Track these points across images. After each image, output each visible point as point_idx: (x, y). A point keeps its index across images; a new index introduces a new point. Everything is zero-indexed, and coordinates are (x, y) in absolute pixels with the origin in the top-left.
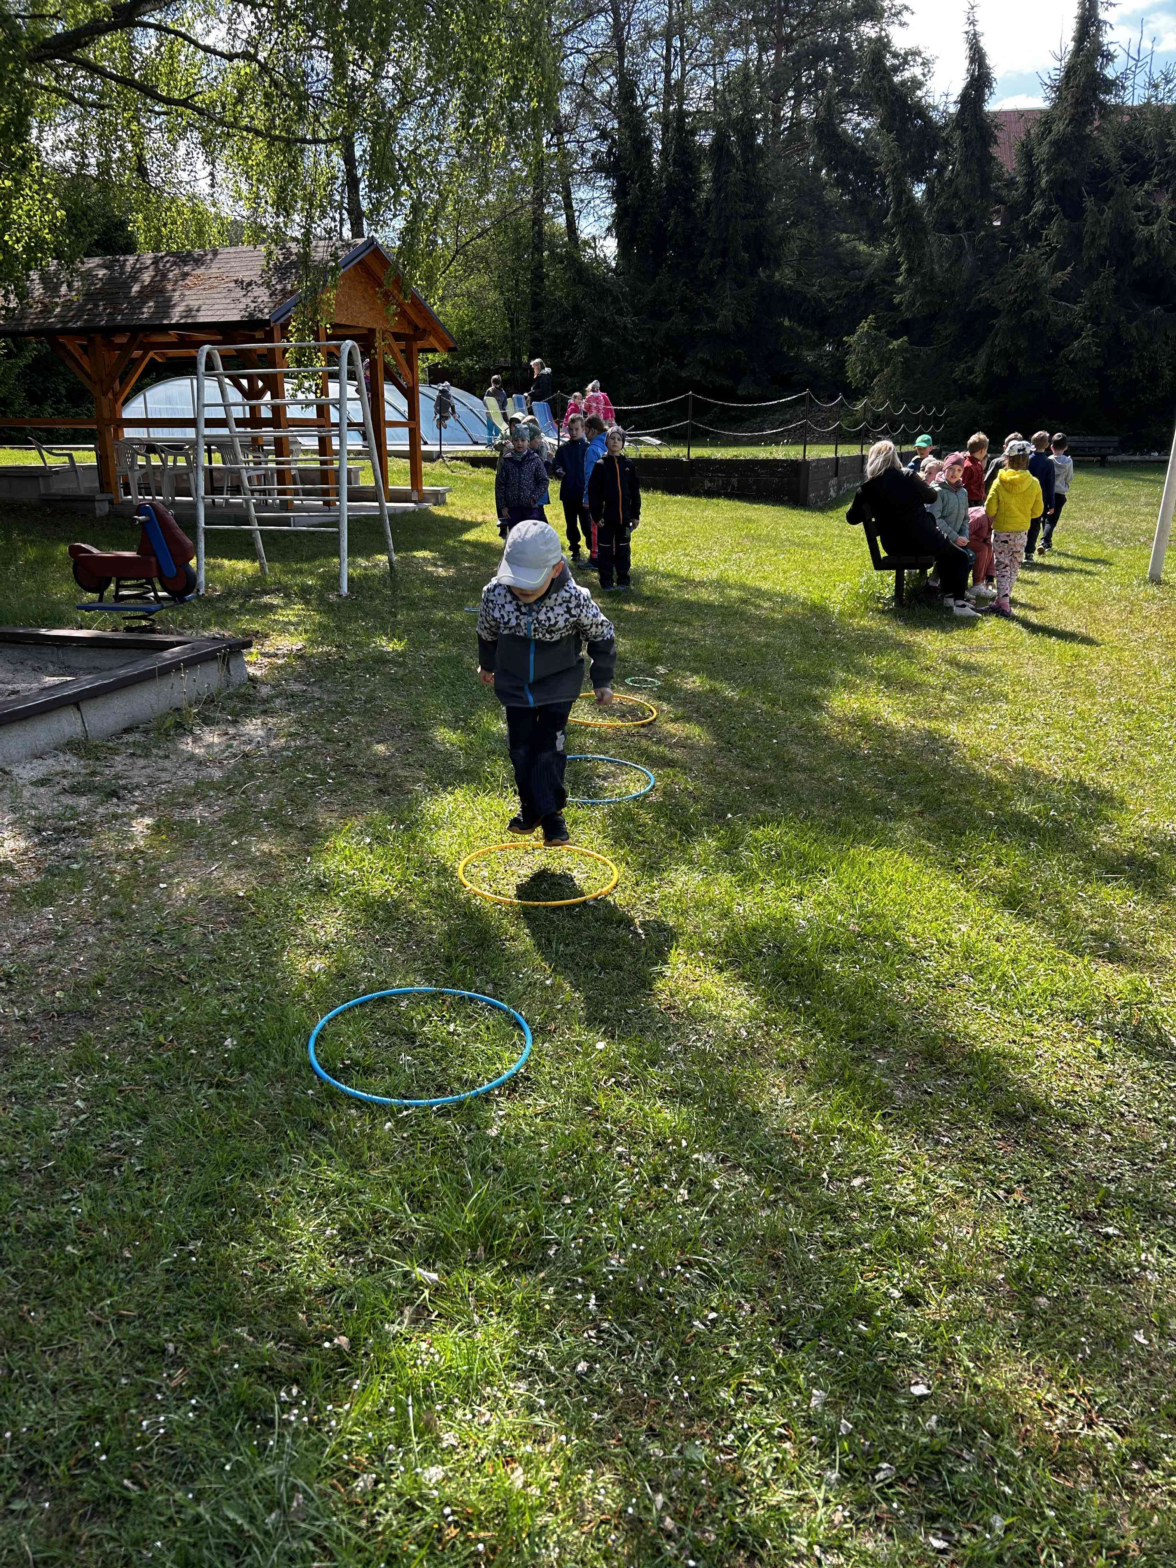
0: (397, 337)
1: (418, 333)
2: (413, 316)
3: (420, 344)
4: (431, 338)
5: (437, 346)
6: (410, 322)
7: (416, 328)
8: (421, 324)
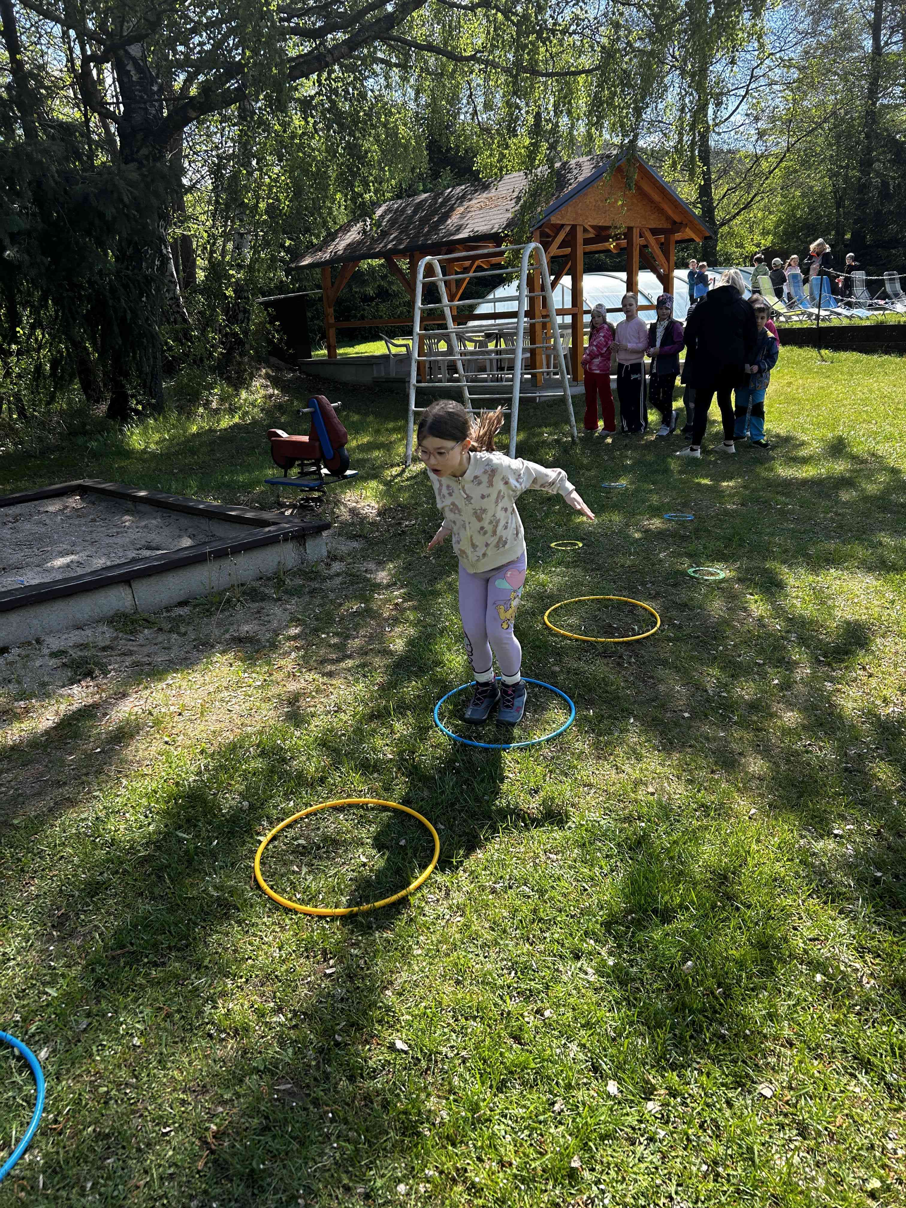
0: (654, 232)
1: (676, 226)
2: (670, 212)
3: (678, 236)
4: (687, 230)
5: (694, 236)
6: (668, 218)
7: (675, 223)
8: (677, 219)
